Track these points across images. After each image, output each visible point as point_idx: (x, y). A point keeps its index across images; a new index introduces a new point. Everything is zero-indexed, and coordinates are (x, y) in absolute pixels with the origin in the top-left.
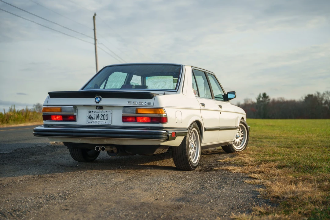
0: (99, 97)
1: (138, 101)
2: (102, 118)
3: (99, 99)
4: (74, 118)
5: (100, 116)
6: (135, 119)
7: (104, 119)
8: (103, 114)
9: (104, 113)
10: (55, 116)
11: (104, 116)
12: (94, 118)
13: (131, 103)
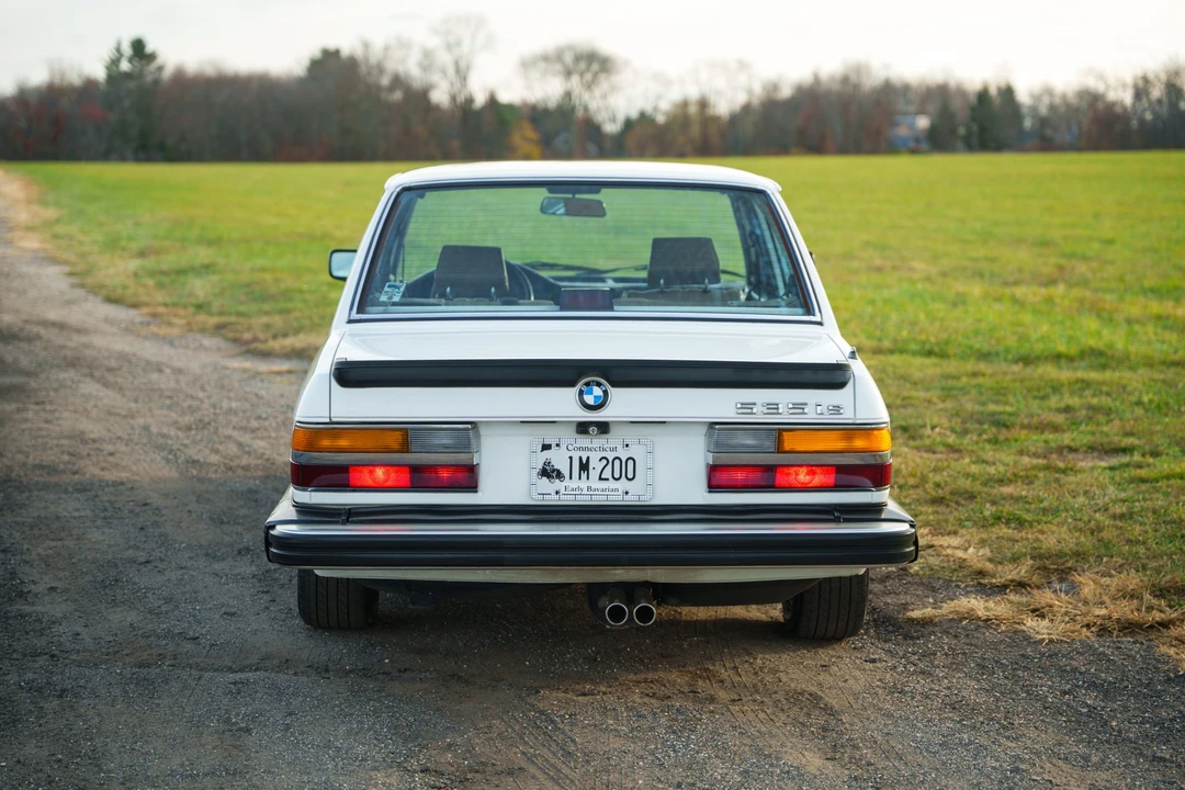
0: (599, 384)
1: (785, 398)
2: (607, 473)
3: (597, 391)
4: (467, 477)
5: (596, 466)
6: (768, 477)
7: (617, 476)
8: (611, 456)
9: (615, 449)
10: (366, 470)
11: (617, 462)
12: (566, 472)
13: (754, 411)
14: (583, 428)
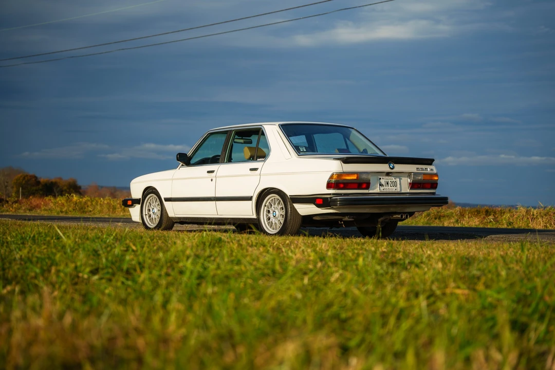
1: (424, 167)
3: (392, 165)
4: (367, 185)
5: (390, 183)
7: (393, 186)
8: (392, 181)
12: (384, 185)
13: (419, 170)
14: (388, 174)
